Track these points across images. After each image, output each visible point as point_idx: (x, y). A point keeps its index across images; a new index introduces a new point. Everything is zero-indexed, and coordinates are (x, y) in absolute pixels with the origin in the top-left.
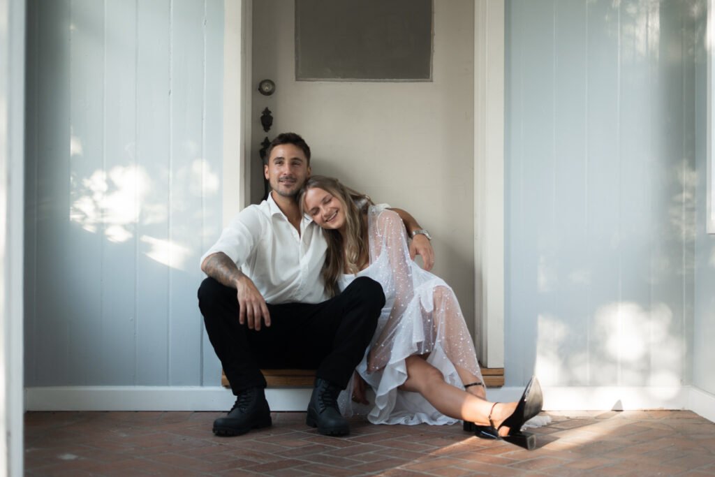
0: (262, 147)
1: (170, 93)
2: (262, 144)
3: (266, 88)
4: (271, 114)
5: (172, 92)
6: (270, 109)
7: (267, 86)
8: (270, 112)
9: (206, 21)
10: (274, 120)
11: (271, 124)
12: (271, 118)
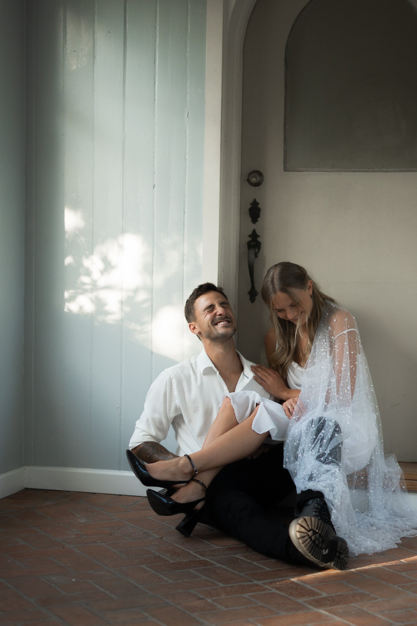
0: (250, 239)
1: (154, 187)
2: (250, 236)
3: (254, 180)
4: (259, 206)
5: (156, 186)
6: (258, 201)
7: (255, 177)
8: (258, 204)
9: (188, 113)
10: (261, 212)
11: (259, 216)
12: (259, 210)
